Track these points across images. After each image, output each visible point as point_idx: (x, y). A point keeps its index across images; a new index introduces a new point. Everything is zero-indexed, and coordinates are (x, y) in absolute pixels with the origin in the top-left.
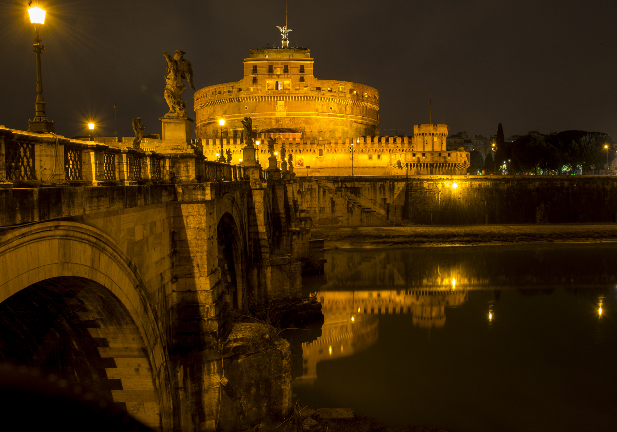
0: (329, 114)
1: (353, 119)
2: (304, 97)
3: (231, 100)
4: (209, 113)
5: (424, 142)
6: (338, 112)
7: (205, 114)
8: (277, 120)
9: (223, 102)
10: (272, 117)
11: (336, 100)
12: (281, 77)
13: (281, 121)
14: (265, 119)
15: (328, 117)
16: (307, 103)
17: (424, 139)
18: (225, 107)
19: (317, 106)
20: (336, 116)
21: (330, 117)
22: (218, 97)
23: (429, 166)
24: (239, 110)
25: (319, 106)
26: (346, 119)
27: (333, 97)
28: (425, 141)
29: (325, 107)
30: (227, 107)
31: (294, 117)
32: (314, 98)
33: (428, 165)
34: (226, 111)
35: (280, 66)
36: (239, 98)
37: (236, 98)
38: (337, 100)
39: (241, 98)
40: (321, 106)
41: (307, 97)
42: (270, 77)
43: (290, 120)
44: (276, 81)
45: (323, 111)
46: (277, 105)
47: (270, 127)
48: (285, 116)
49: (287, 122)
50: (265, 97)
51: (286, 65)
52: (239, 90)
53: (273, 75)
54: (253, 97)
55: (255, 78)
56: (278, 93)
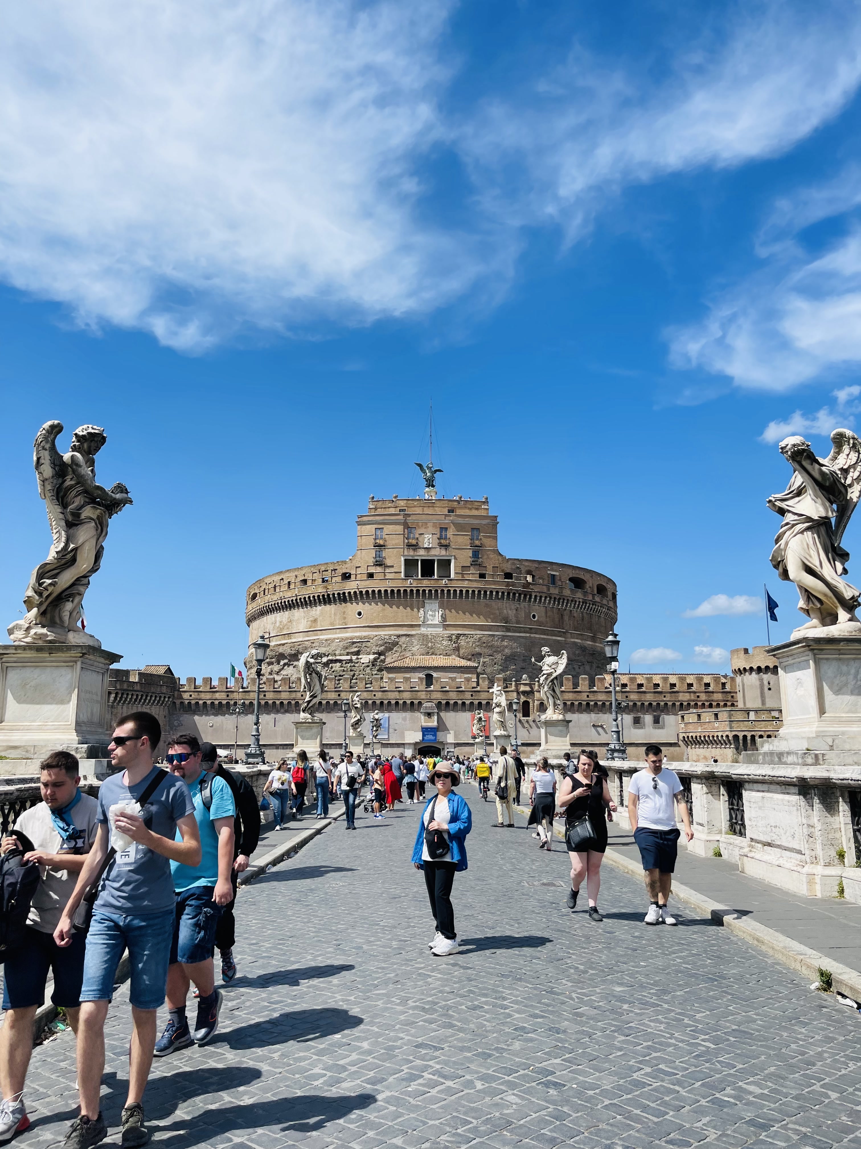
0: (531, 629)
1: (576, 640)
2: (479, 592)
3: (326, 600)
4: (278, 624)
5: (762, 686)
6: (549, 625)
7: (269, 627)
8: (425, 639)
9: (310, 601)
10: (413, 633)
11: (543, 598)
12: (433, 552)
13: (431, 642)
14: (399, 636)
15: (528, 635)
16: (487, 605)
17: (761, 680)
18: (314, 612)
19: (505, 611)
20: (544, 632)
21: (532, 635)
22: (299, 592)
24: (345, 618)
25: (510, 612)
26: (563, 639)
27: (538, 594)
28: (766, 683)
29: (522, 614)
30: (318, 612)
31: (460, 632)
32: (500, 594)
34: (315, 621)
35: (431, 529)
36: (344, 593)
37: (339, 594)
38: (545, 600)
39: (349, 593)
40: (514, 611)
41: (485, 592)
42: (411, 553)
43: (450, 639)
44: (422, 561)
45: (517, 623)
46: (423, 607)
47: (408, 654)
48: (440, 630)
49: (445, 643)
50: (399, 591)
51: (444, 529)
52: (346, 577)
53: (415, 547)
54: (373, 591)
55: (378, 554)
56: (427, 584)
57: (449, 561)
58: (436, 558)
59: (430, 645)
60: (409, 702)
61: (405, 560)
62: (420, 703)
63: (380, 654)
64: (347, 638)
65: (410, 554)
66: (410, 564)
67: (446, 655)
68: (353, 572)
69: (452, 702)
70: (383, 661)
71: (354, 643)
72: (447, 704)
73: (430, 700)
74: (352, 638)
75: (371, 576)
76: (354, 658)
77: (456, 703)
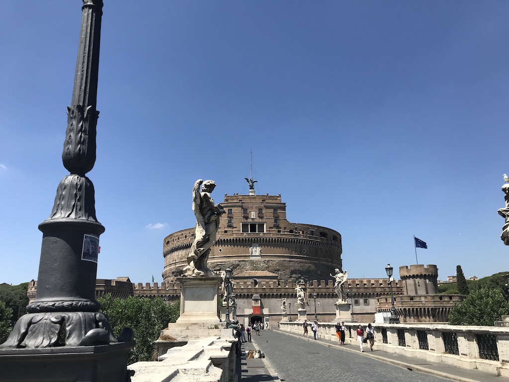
0: (303, 257)
2: (278, 239)
4: (180, 256)
5: (415, 284)
6: (311, 255)
7: (176, 258)
8: (252, 262)
10: (247, 260)
12: (255, 220)
14: (239, 261)
15: (301, 260)
16: (281, 246)
17: (415, 281)
19: (290, 249)
20: (309, 259)
21: (303, 260)
23: (430, 311)
25: (292, 249)
26: (318, 262)
27: (305, 240)
28: (417, 282)
29: (298, 250)
31: (269, 259)
32: (288, 240)
33: (430, 309)
35: (254, 209)
38: (309, 243)
40: (295, 249)
42: (245, 221)
43: (264, 262)
44: (250, 225)
45: (296, 254)
46: (251, 247)
47: (244, 270)
48: (259, 258)
49: (262, 265)
50: (240, 239)
51: (260, 210)
53: (247, 218)
54: (227, 239)
55: (230, 222)
56: (253, 236)
57: (263, 225)
58: (257, 223)
59: (255, 265)
60: (246, 294)
61: (242, 224)
62: (252, 295)
64: (214, 263)
66: (245, 226)
67: (263, 270)
69: (267, 294)
71: (217, 265)
72: (265, 295)
73: (257, 293)
74: (217, 263)
75: (226, 232)
76: (218, 272)
77: (269, 294)
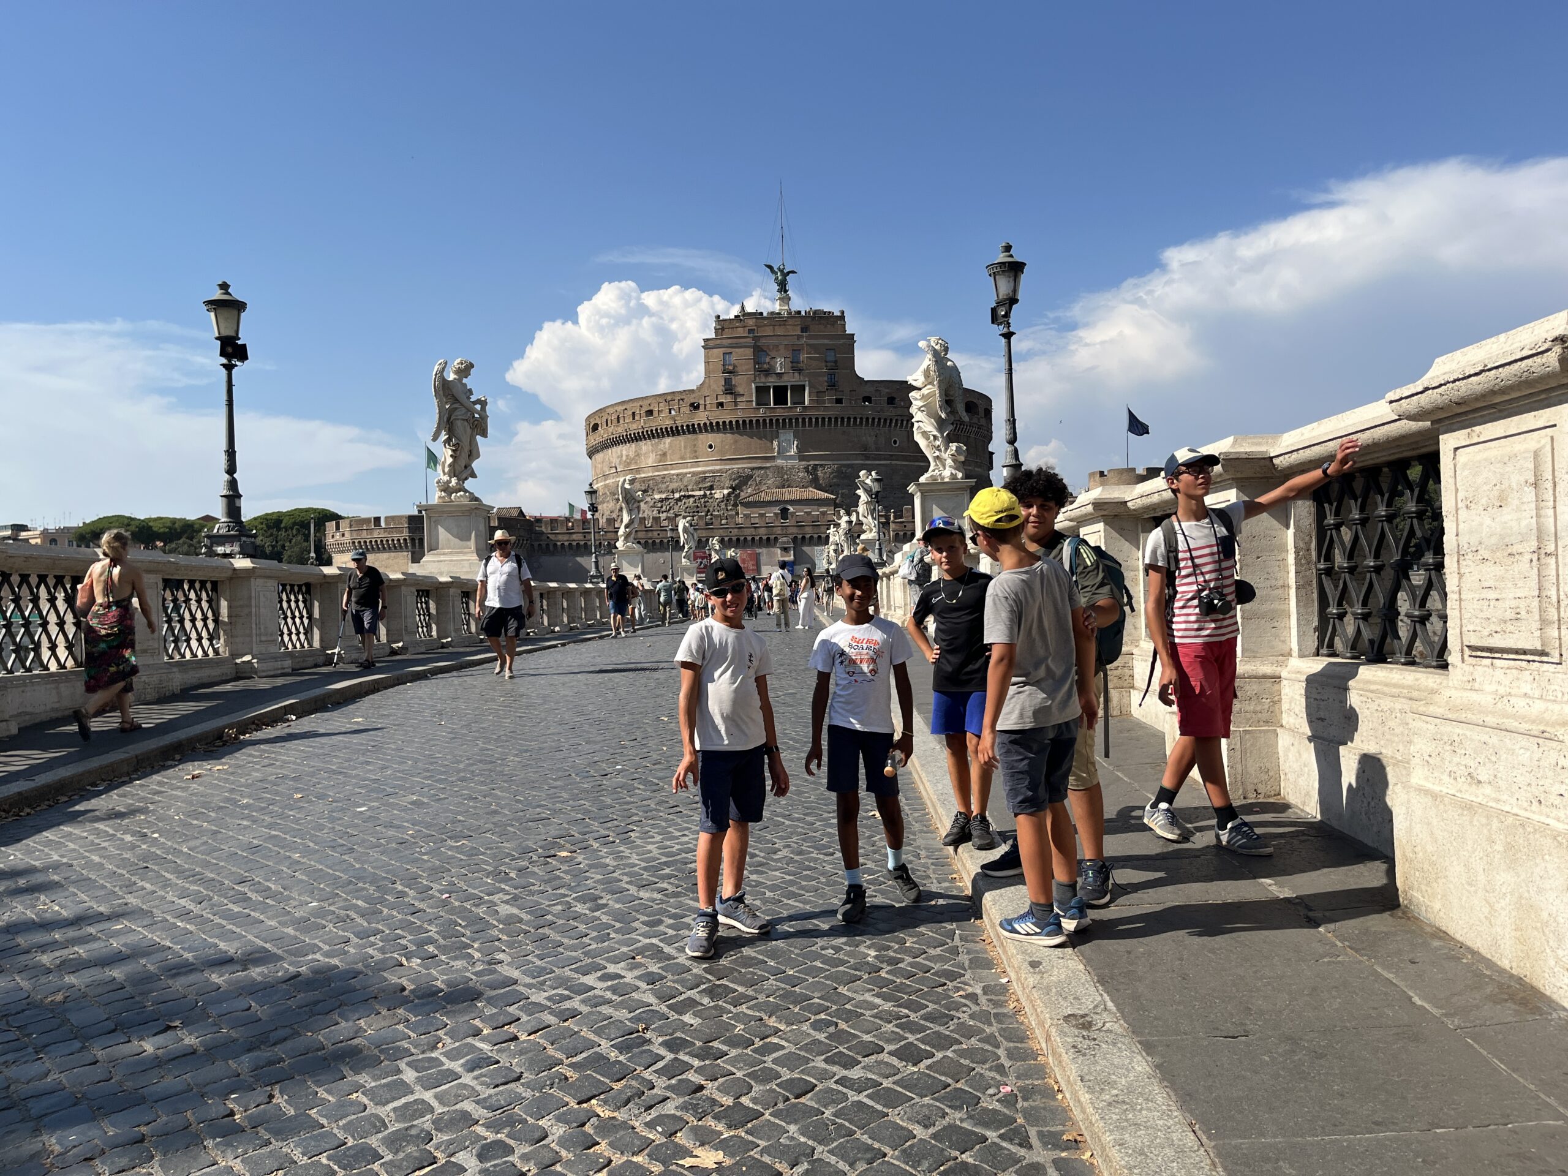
0: (892, 455)
2: (836, 419)
3: (675, 432)
4: (624, 458)
7: (615, 461)
8: (779, 470)
9: (658, 433)
10: (768, 465)
12: (785, 378)
13: (787, 475)
14: (753, 469)
15: (888, 462)
16: (844, 433)
18: (662, 445)
19: (864, 438)
20: (905, 458)
21: (894, 462)
22: (645, 423)
24: (695, 451)
25: (869, 438)
27: (899, 418)
29: (882, 440)
30: (667, 446)
31: (816, 463)
32: (859, 420)
34: (664, 454)
35: (783, 352)
36: (693, 425)
37: (688, 426)
39: (699, 424)
40: (874, 438)
41: (842, 419)
42: (763, 379)
43: (807, 469)
44: (775, 388)
45: (878, 449)
46: (777, 437)
47: (764, 487)
48: (795, 462)
49: (801, 475)
50: (751, 421)
51: (796, 351)
52: (695, 407)
53: (767, 372)
54: (724, 422)
55: (727, 381)
56: (780, 412)
57: (803, 387)
58: (789, 384)
59: (785, 477)
60: (765, 537)
61: (757, 387)
62: (776, 539)
63: (734, 489)
64: (700, 473)
65: (762, 381)
66: (761, 391)
67: (803, 487)
68: (702, 402)
69: (808, 536)
70: (738, 496)
71: (706, 478)
72: (804, 538)
73: (786, 535)
74: (704, 472)
75: (721, 404)
76: (708, 493)
77: (811, 537)
